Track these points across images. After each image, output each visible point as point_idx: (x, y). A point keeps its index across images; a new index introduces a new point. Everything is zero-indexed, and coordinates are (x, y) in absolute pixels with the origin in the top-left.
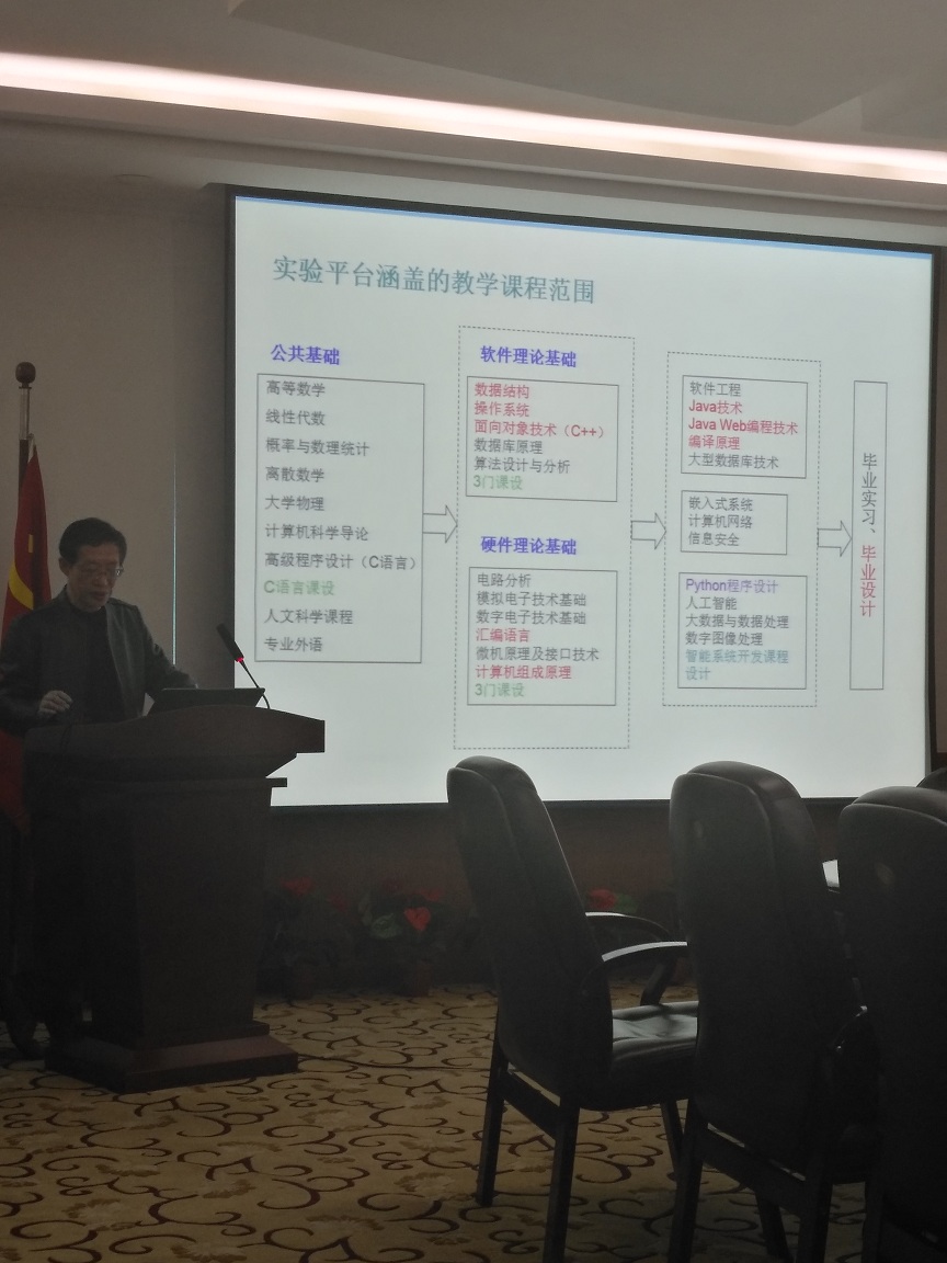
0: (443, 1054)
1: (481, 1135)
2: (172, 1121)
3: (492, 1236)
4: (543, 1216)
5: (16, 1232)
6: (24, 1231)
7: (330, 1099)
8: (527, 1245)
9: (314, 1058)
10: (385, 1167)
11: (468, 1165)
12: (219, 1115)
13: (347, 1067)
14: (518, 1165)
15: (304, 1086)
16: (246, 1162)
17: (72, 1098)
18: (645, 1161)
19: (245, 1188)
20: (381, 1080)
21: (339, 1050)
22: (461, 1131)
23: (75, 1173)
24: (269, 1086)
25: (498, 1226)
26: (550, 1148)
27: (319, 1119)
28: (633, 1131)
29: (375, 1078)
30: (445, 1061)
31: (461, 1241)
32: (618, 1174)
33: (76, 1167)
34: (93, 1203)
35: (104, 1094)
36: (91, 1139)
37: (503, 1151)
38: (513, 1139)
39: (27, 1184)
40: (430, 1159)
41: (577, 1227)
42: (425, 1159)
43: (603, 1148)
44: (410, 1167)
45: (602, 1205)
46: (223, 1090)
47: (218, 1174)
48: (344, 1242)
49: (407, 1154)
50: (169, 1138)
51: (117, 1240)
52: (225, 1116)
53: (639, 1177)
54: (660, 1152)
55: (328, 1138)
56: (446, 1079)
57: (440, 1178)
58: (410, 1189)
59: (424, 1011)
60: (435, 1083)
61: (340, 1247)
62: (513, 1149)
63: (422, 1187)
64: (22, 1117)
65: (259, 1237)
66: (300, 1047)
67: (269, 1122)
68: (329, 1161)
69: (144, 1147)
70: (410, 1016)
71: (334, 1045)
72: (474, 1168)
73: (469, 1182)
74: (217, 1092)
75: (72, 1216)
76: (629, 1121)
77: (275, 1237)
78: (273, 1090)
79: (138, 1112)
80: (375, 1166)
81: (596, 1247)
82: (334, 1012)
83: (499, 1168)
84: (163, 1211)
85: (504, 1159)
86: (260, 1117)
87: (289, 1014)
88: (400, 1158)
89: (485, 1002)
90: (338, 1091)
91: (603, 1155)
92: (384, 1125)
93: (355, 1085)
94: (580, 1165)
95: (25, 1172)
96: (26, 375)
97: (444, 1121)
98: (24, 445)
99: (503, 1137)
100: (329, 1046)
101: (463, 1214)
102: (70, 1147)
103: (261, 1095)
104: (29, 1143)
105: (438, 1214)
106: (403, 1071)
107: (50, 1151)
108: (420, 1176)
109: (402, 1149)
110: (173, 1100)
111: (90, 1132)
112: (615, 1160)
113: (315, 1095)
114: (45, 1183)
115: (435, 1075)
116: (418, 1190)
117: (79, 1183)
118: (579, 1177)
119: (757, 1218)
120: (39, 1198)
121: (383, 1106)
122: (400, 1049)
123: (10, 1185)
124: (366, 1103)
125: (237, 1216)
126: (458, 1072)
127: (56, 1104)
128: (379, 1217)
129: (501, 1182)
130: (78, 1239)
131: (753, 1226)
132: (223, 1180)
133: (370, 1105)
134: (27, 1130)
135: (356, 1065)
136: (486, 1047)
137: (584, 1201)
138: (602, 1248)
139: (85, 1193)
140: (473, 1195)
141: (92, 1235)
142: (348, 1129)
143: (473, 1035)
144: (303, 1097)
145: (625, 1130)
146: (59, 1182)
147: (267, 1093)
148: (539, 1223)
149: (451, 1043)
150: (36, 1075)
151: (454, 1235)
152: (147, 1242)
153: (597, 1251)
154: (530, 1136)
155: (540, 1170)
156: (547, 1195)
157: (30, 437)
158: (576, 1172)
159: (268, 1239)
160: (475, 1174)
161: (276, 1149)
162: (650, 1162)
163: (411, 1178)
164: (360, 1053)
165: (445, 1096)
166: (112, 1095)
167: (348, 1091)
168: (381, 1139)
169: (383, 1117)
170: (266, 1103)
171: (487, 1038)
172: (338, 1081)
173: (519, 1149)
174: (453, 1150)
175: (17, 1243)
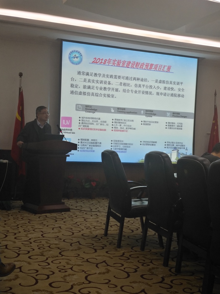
0: (98, 209)
1: (105, 224)
2: (46, 219)
3: (107, 242)
4: (117, 238)
5: (15, 238)
6: (17, 238)
7: (76, 216)
8: (114, 243)
9: (73, 209)
10: (87, 229)
11: (102, 229)
12: (55, 219)
13: (79, 211)
14: (112, 229)
15: (71, 214)
16: (60, 227)
17: (26, 215)
18: (136, 229)
19: (60, 232)
20: (86, 214)
21: (78, 208)
22: (101, 223)
23: (27, 228)
24: (64, 214)
25: (108, 240)
26: (118, 226)
27: (74, 220)
28: (134, 224)
29: (85, 213)
30: (98, 211)
31: (101, 242)
32: (131, 231)
33: (27, 227)
34: (30, 234)
35: (32, 214)
36: (30, 222)
37: (109, 227)
38: (111, 225)
39: (18, 230)
40: (95, 228)
41: (123, 241)
42: (94, 228)
43: (128, 227)
44: (91, 229)
45: (128, 237)
46: (56, 214)
47: (54, 229)
48: (79, 242)
49: (91, 227)
50: (45, 222)
51: (35, 240)
52: (56, 219)
53: (135, 232)
54: (139, 228)
55: (75, 223)
56: (98, 213)
57: (97, 231)
58: (91, 233)
59: (94, 202)
60: (96, 214)
61: (78, 243)
62: (111, 226)
63: (94, 233)
64: (17, 218)
65: (62, 240)
66: (71, 207)
67: (64, 220)
68: (76, 228)
69: (40, 224)
70: (92, 202)
71: (77, 207)
72: (104, 229)
73: (103, 232)
74: (54, 215)
75: (26, 236)
76: (133, 222)
77: (65, 241)
78: (65, 215)
79: (39, 218)
80: (85, 229)
81: (127, 244)
82: (77, 201)
83: (108, 230)
84: (44, 235)
85: (109, 228)
86: (63, 219)
87: (68, 201)
88: (89, 227)
89: (106, 200)
90: (78, 215)
91: (128, 228)
92: (87, 221)
93: (81, 214)
94: (124, 230)
95: (17, 228)
96: (21, 75)
97: (98, 221)
98: (20, 89)
99: (109, 224)
100: (76, 207)
101: (101, 238)
102: (26, 223)
103: (63, 215)
104: (18, 223)
105: (97, 237)
106: (90, 212)
107: (22, 224)
108: (93, 231)
109: (90, 226)
110: (46, 216)
111: (30, 221)
112: (131, 229)
113: (73, 216)
114: (21, 229)
115: (96, 213)
116: (93, 233)
117: (28, 230)
118: (124, 232)
119: (158, 240)
120: (20, 232)
121: (86, 218)
122: (90, 208)
123: (14, 230)
124: (83, 217)
125: (58, 237)
126: (101, 213)
127: (23, 216)
128: (85, 238)
129: (109, 232)
130: (27, 240)
131: (157, 241)
132: (55, 230)
133: (84, 218)
134: (17, 220)
135: (81, 211)
136: (106, 208)
137: (125, 236)
138: (128, 244)
139: (28, 232)
140: (103, 234)
141: (30, 239)
142: (80, 222)
143: (104, 206)
144: (71, 216)
145: (133, 224)
146: (24, 230)
147: (64, 215)
148: (116, 240)
149: (99, 207)
150: (20, 210)
151: (100, 241)
152: (41, 241)
153: (127, 245)
154: (114, 224)
155: (116, 230)
156: (118, 235)
157: (21, 87)
158: (123, 231)
159: (64, 241)
160: (104, 231)
161: (66, 225)
162: (137, 230)
163: (92, 231)
164: (82, 209)
165: (98, 217)
166: (34, 215)
167: (80, 215)
168: (86, 224)
169: (86, 220)
170: (64, 217)
171: (106, 207)
172: (78, 213)
173: (112, 227)
174: (100, 226)
175: (15, 240)
